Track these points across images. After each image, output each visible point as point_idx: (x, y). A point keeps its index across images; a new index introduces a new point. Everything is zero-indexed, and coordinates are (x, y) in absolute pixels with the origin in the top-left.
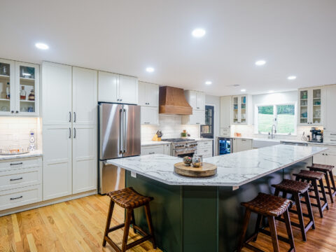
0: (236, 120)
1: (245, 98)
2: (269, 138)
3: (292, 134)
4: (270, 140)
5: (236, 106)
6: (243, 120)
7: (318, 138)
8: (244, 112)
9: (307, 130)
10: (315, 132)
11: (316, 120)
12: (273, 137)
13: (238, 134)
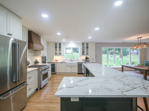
0: (56, 54)
1: (61, 43)
2: (70, 61)
3: (78, 59)
4: (71, 62)
5: (56, 47)
6: (60, 54)
7: (88, 60)
8: (60, 50)
9: (84, 57)
10: (87, 58)
11: (87, 54)
12: (72, 61)
13: (56, 61)
